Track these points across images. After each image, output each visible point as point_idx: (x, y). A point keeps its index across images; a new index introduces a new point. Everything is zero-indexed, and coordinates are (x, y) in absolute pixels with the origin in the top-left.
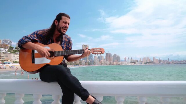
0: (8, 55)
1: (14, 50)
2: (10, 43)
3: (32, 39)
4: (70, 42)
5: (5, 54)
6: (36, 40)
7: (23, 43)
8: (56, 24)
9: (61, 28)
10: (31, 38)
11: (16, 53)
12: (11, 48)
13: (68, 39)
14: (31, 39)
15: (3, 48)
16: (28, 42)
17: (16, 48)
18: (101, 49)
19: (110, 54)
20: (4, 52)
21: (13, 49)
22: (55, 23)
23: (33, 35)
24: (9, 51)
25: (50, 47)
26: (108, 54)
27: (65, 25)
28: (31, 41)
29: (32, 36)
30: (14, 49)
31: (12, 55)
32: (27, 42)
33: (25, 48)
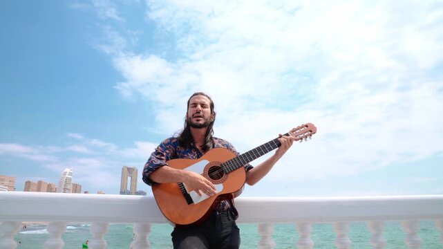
7: (152, 169)
16: (163, 165)
18: (307, 126)
25: (207, 159)
32: (160, 166)
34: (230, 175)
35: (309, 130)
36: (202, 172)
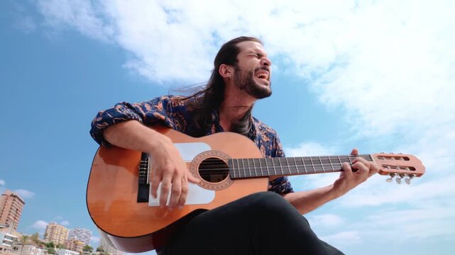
2: (86, 237)
3: (144, 114)
4: (277, 144)
6: (161, 120)
7: (111, 119)
8: (228, 75)
10: (142, 112)
12: (88, 248)
13: (270, 134)
14: (141, 115)
16: (131, 119)
17: (98, 250)
18: (406, 159)
21: (91, 252)
23: (151, 105)
25: (209, 144)
27: (261, 63)
28: (140, 119)
29: (148, 107)
30: (94, 252)
32: (127, 118)
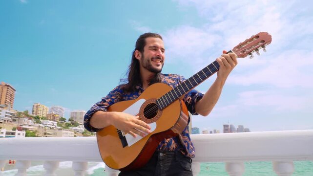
0: (57, 131)
1: (66, 124)
2: (60, 112)
5: (53, 131)
8: (139, 58)
9: (149, 61)
11: (70, 128)
12: (62, 119)
15: (50, 120)
17: (69, 120)
19: (231, 126)
20: (52, 126)
21: (65, 121)
22: (136, 56)
24: (59, 125)
26: (227, 126)
27: (155, 55)
30: (67, 121)
31: (64, 131)
32: (94, 112)
33: (96, 127)
34: (164, 111)
35: (261, 40)
36: (138, 112)
